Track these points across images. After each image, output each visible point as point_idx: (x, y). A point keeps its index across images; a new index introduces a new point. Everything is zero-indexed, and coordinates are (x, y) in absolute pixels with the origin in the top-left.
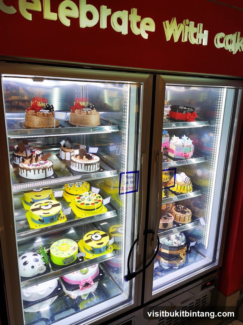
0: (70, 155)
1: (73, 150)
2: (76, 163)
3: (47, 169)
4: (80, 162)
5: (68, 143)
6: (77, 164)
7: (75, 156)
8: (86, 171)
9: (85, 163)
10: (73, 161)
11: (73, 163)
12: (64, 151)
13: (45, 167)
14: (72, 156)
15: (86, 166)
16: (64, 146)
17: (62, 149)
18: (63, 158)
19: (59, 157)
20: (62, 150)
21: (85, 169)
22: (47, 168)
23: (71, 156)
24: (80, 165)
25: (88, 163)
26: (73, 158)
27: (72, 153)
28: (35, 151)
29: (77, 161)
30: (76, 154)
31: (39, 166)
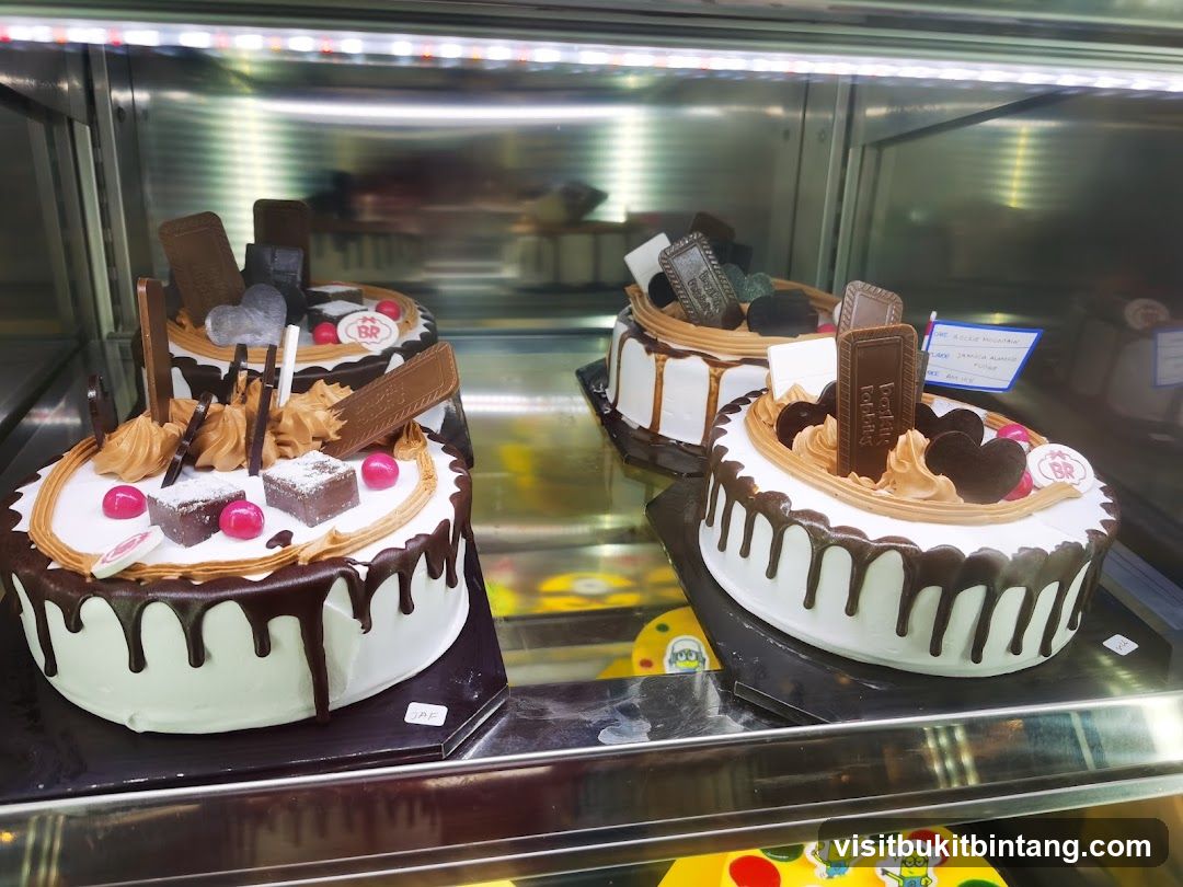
0: (713, 395)
1: (754, 337)
2: (781, 523)
3: (337, 604)
4: (840, 514)
5: (695, 261)
6: (797, 539)
7: (770, 410)
8: (910, 655)
9: (927, 537)
10: (740, 489)
11: (739, 512)
12: (652, 346)
13: (315, 563)
14: (734, 407)
15: (930, 596)
16: (663, 289)
17: (637, 316)
18: (636, 415)
19: (597, 400)
20: (638, 332)
21: (902, 630)
22: (340, 586)
23: (717, 417)
24: (838, 563)
25: (967, 540)
26: (739, 445)
27: (729, 373)
28: (336, 321)
29: (802, 496)
30: (782, 392)
31: (248, 527)
